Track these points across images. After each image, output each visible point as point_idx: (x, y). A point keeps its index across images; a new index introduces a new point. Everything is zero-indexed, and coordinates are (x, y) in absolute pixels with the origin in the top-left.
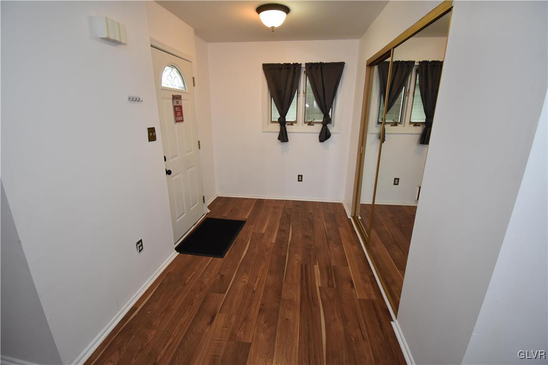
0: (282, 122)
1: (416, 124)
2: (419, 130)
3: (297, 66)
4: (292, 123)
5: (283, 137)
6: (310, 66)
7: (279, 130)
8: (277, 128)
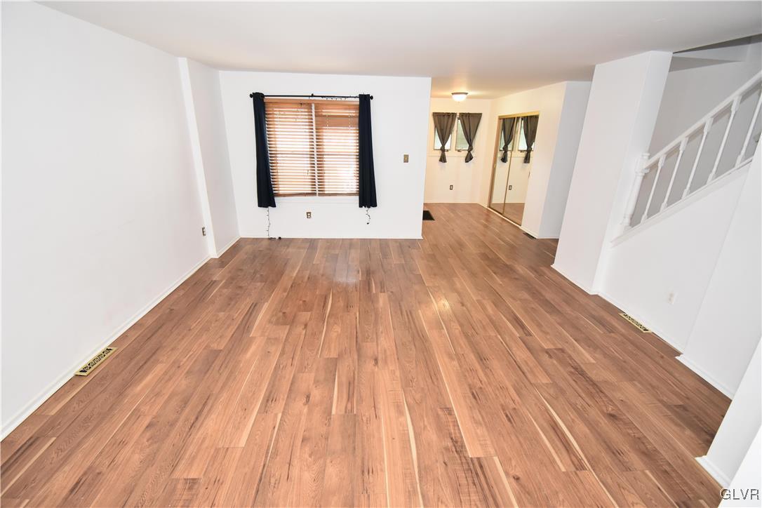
0: (443, 150)
1: (521, 151)
2: (524, 155)
3: (454, 115)
4: (448, 151)
5: (443, 159)
6: (462, 115)
7: (440, 155)
8: (439, 154)
